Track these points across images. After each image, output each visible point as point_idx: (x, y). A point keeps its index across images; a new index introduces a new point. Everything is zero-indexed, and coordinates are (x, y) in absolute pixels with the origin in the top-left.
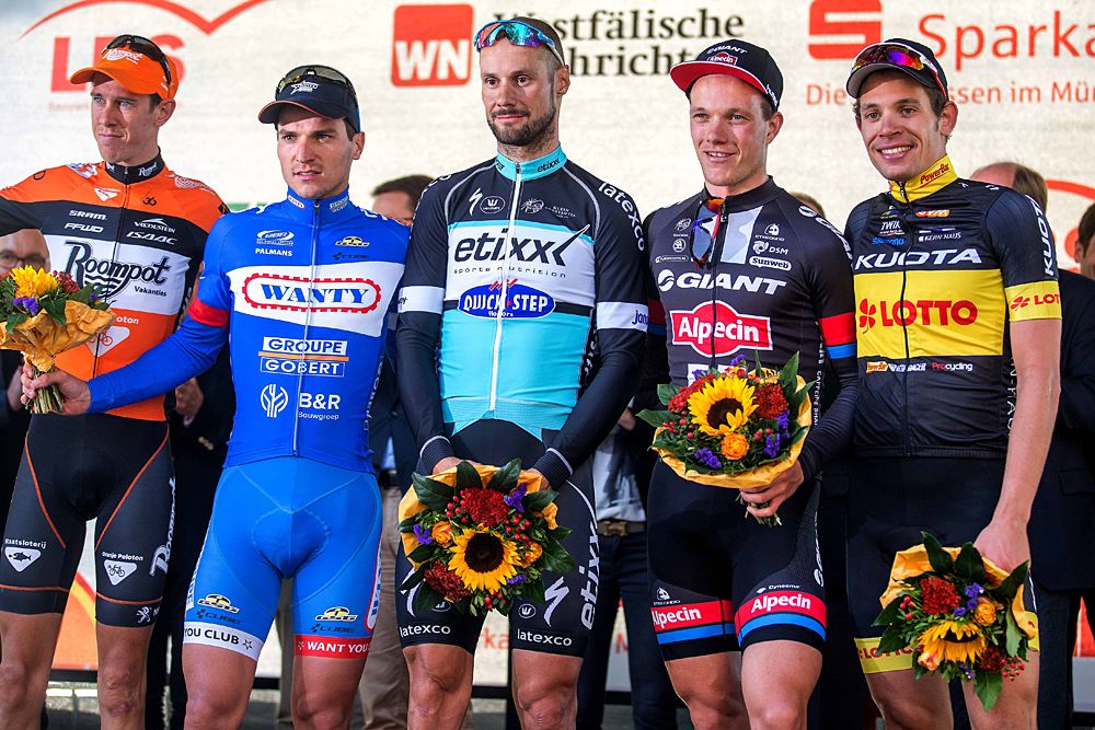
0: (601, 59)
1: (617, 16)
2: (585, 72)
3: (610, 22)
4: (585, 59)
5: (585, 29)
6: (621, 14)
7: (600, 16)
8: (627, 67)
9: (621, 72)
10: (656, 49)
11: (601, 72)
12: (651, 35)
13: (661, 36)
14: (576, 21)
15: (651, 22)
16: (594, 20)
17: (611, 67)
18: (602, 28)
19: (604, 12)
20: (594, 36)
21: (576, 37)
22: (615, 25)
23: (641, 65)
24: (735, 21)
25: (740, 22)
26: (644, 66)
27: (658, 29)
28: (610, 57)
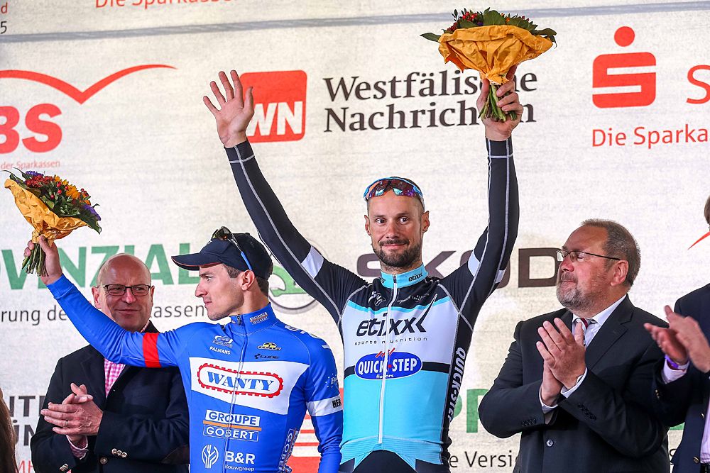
0: (415, 113)
1: (428, 77)
2: (402, 126)
3: (423, 82)
4: (402, 114)
5: (401, 88)
6: (432, 75)
7: (414, 77)
8: (438, 119)
9: (433, 124)
10: (463, 103)
11: (415, 125)
12: (457, 92)
13: (466, 92)
14: (393, 82)
15: (457, 80)
16: (409, 80)
17: (424, 120)
18: (416, 87)
19: (418, 74)
20: (409, 94)
21: (393, 95)
22: (427, 84)
23: (449, 117)
24: (529, 78)
25: (534, 79)
26: (452, 118)
27: (463, 87)
28: (423, 112)
